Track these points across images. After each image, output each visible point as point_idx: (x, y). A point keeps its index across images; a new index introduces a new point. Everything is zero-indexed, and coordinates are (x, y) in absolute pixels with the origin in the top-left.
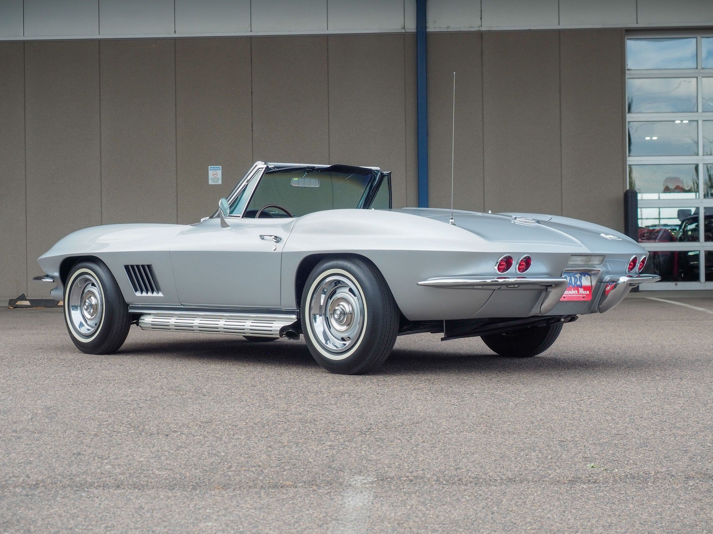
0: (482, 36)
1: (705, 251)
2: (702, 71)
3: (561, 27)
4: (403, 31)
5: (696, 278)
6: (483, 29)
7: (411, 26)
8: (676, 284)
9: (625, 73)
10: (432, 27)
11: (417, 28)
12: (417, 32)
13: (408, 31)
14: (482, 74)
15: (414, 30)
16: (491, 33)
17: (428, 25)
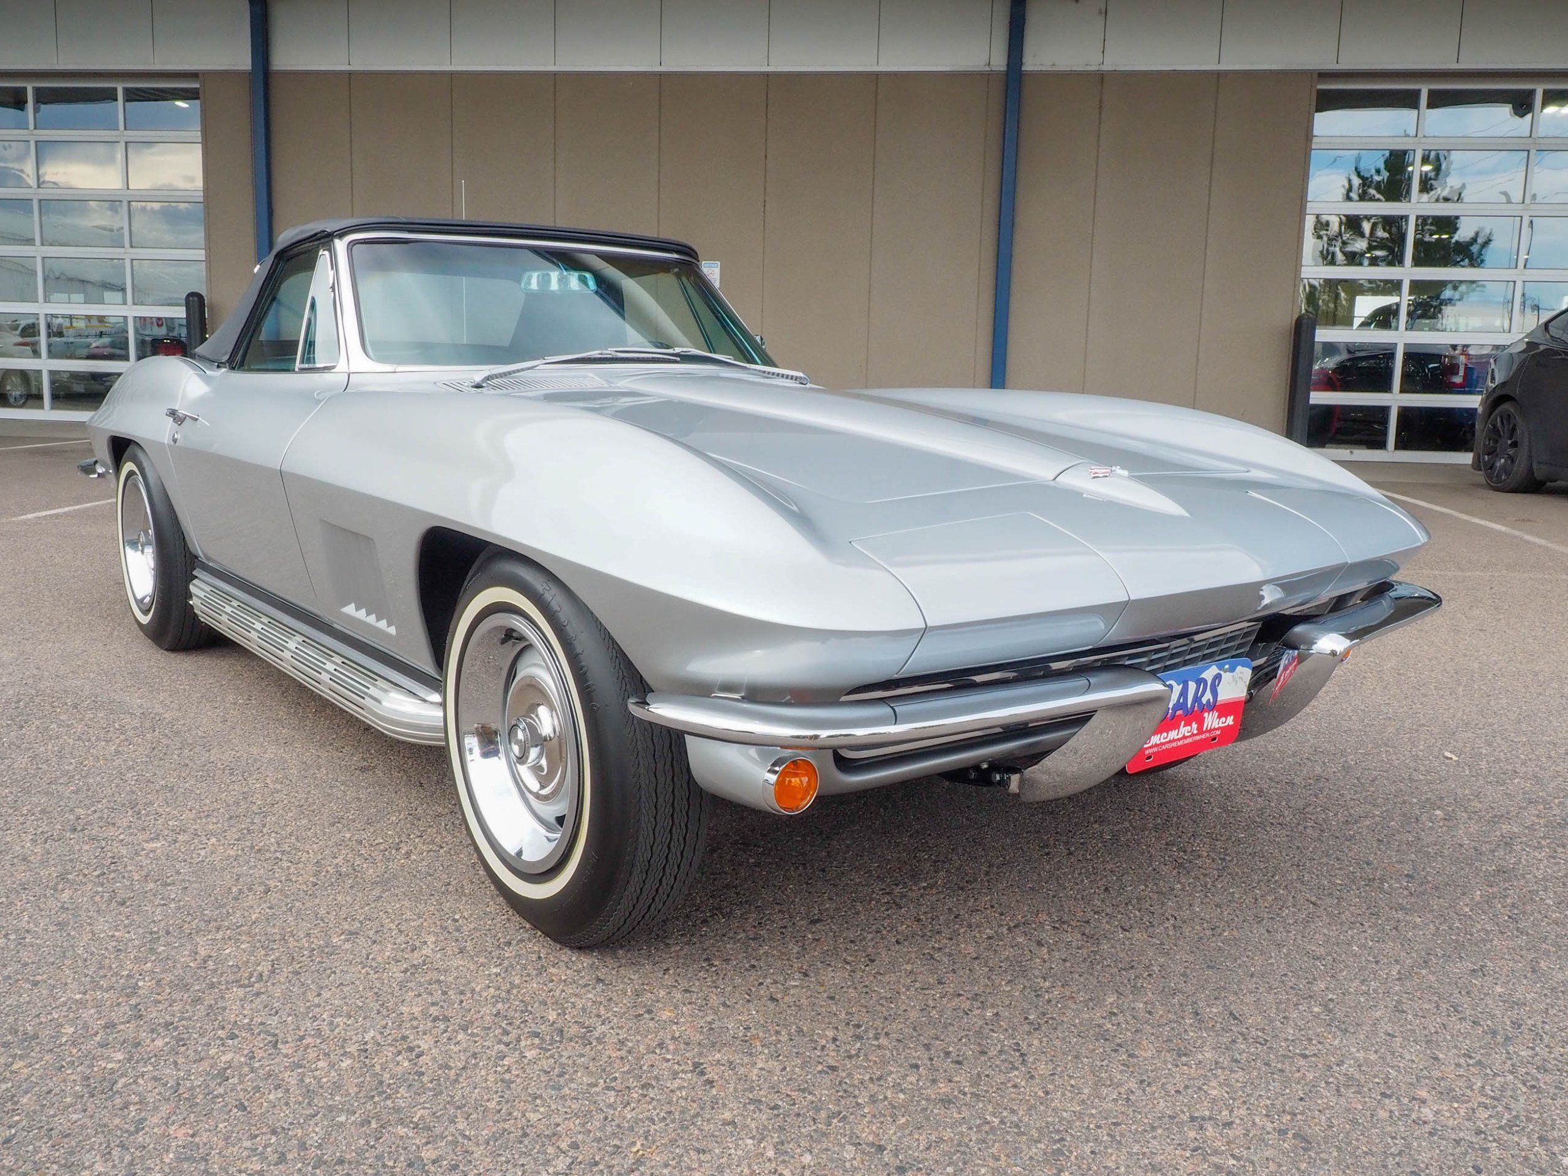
0: (1102, 78)
1: (1399, 407)
2: (1424, 140)
3: (1223, 67)
4: (988, 69)
5: (1381, 445)
6: (1105, 68)
7: (999, 62)
8: (1351, 452)
9: (1311, 141)
10: (1032, 62)
11: (1008, 65)
12: (1008, 71)
13: (994, 69)
14: (1099, 136)
15: (1003, 68)
16: (1114, 73)
17: (1024, 60)
